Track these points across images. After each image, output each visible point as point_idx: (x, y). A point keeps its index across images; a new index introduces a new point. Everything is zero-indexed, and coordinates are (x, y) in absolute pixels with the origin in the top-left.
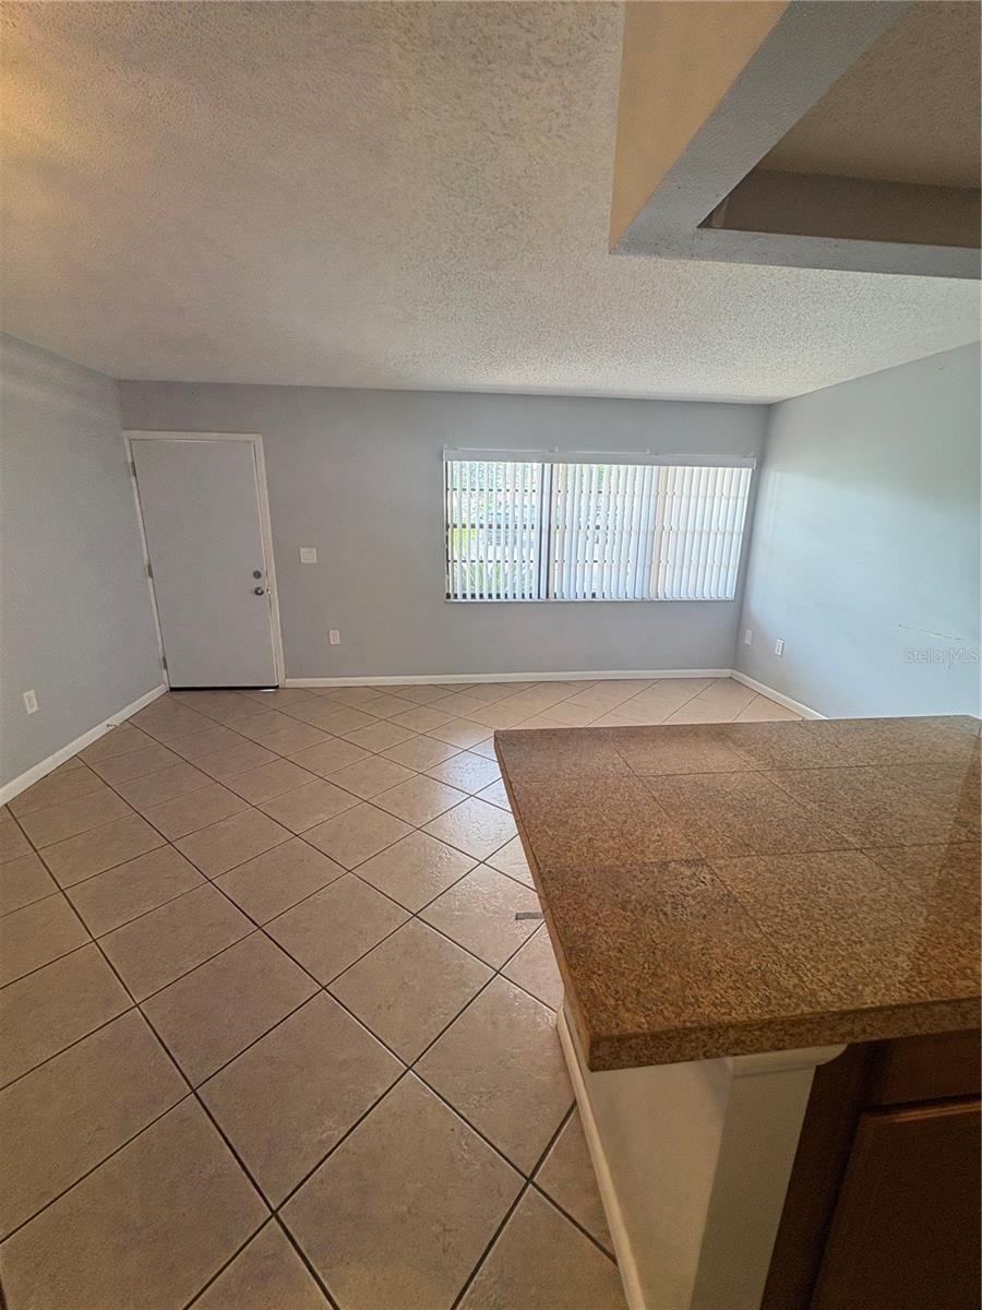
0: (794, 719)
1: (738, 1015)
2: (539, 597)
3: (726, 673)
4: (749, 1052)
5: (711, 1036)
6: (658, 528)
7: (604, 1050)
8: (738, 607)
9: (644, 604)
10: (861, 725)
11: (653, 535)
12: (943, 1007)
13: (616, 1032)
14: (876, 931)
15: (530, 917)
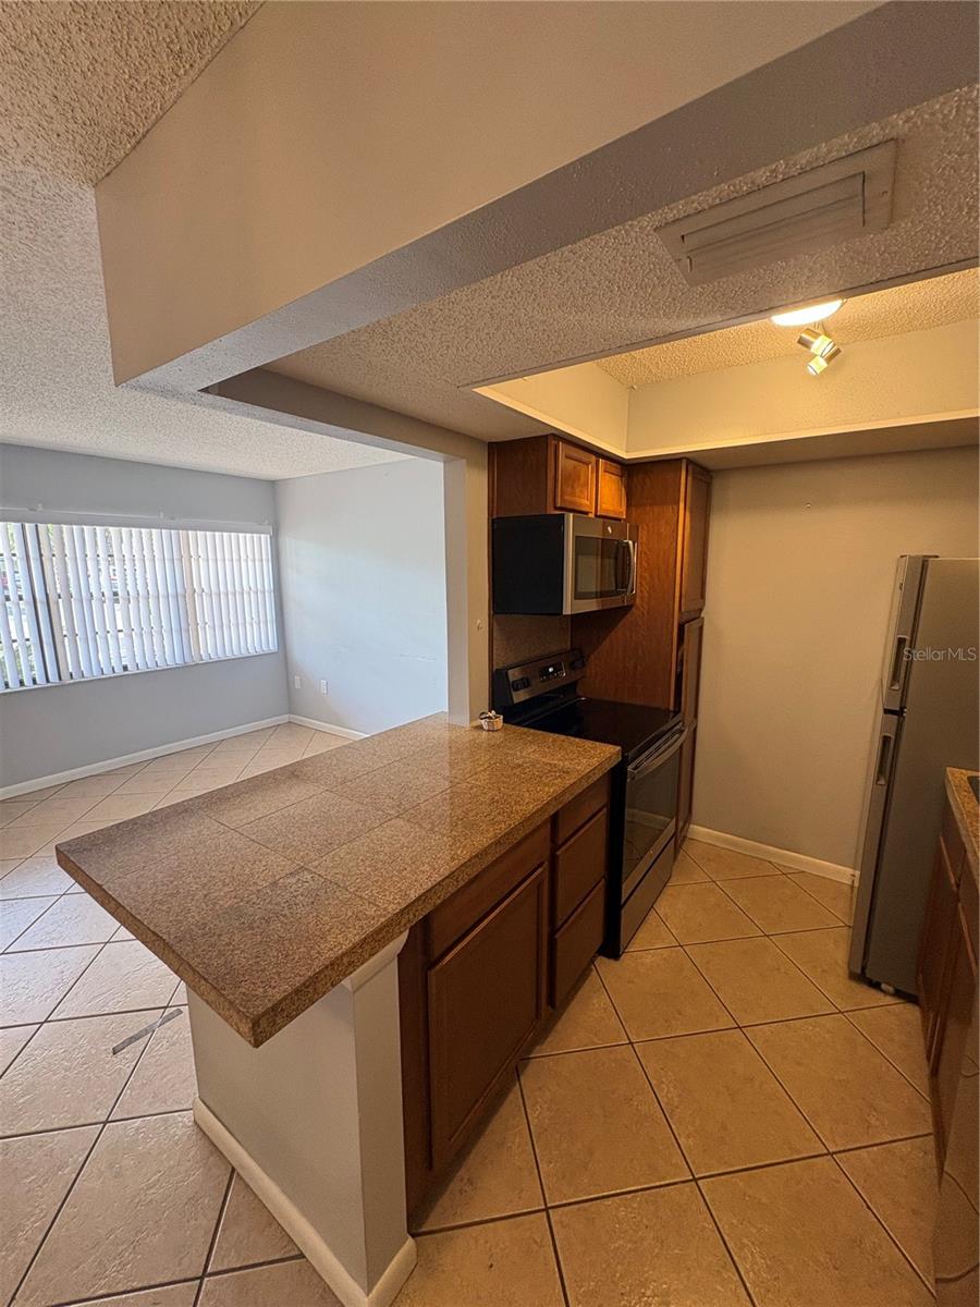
0: (345, 743)
1: (347, 946)
2: (48, 681)
3: (285, 718)
4: (358, 967)
5: (333, 969)
6: (189, 591)
7: (263, 1023)
8: (283, 658)
9: (186, 667)
10: (387, 735)
11: (184, 599)
12: (447, 881)
13: (270, 1005)
14: (411, 858)
15: (132, 1039)
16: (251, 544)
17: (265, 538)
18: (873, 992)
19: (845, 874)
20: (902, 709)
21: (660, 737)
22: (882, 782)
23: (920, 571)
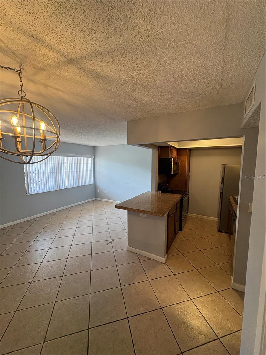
6: (79, 170)
8: (95, 185)
11: (78, 172)
15: (109, 243)
16: (90, 160)
17: (92, 159)
18: (221, 233)
19: (215, 219)
20: (223, 187)
21: (185, 195)
22: (221, 199)
23: (224, 166)
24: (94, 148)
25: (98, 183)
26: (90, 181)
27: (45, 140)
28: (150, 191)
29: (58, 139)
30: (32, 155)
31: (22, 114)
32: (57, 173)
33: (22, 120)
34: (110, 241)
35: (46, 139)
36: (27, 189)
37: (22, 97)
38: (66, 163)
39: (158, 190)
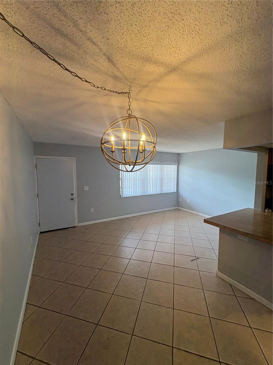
3: (176, 208)
8: (177, 193)
15: (193, 260)
16: (174, 167)
17: (176, 166)
24: (179, 155)
25: (182, 192)
26: (173, 189)
27: (144, 150)
28: (252, 207)
29: (154, 148)
30: (135, 164)
31: (128, 129)
32: (143, 180)
33: (129, 134)
34: (194, 258)
35: (146, 149)
36: (121, 192)
37: (129, 115)
38: (152, 170)
39: (265, 208)
